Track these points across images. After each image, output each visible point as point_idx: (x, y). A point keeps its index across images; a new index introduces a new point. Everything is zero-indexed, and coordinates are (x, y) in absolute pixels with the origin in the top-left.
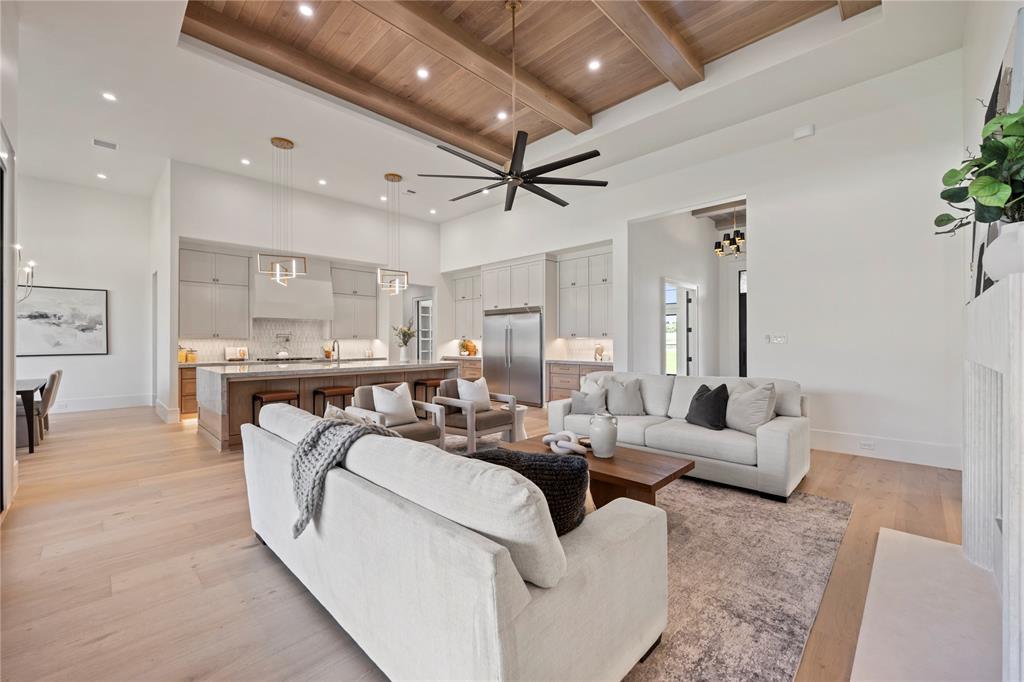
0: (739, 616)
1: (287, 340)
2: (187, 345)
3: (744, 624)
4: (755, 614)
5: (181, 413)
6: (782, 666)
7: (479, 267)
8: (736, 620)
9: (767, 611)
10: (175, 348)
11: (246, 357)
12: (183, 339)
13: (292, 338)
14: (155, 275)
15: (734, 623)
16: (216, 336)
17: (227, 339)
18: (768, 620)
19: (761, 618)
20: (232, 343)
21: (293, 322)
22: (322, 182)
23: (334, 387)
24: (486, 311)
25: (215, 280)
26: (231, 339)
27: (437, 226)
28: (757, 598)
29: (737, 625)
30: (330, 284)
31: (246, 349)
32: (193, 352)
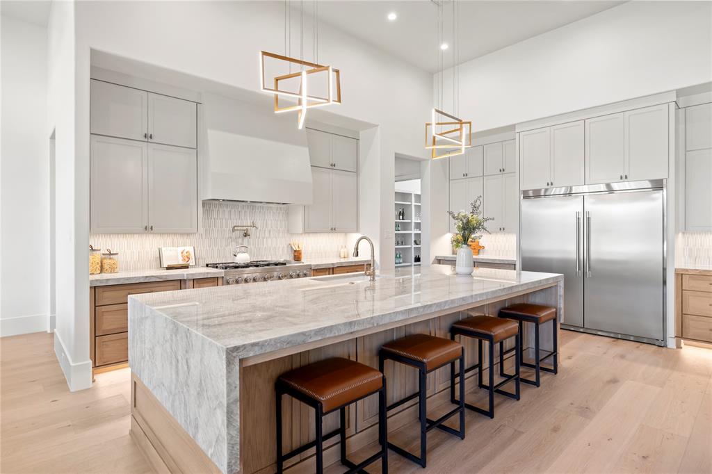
1: (246, 235)
2: (103, 244)
5: (95, 366)
7: (513, 127)
10: (84, 250)
11: (192, 262)
12: (98, 234)
13: (252, 231)
14: (53, 137)
16: (148, 229)
17: (162, 234)
20: (169, 240)
25: (148, 137)
26: (169, 234)
30: (307, 149)
31: (190, 249)
32: (112, 255)
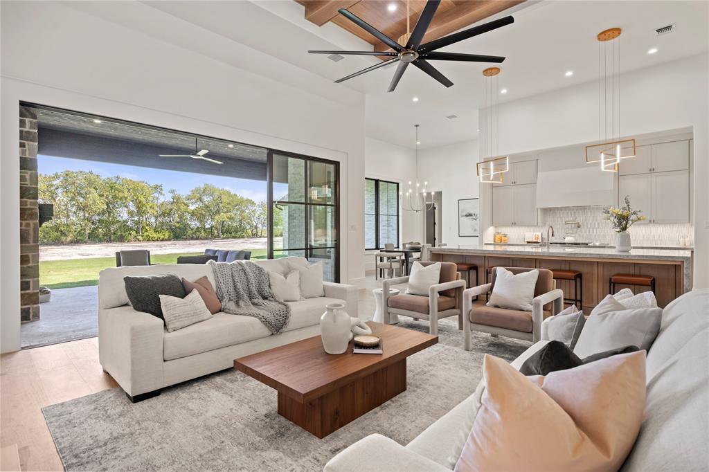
0: (116, 438)
1: (579, 226)
3: (109, 437)
4: (109, 446)
6: (65, 439)
8: (115, 434)
9: (105, 454)
11: (540, 240)
13: (582, 225)
15: (114, 433)
18: (99, 450)
19: (103, 448)
28: (123, 455)
29: (111, 433)
31: (540, 234)
32: (505, 235)
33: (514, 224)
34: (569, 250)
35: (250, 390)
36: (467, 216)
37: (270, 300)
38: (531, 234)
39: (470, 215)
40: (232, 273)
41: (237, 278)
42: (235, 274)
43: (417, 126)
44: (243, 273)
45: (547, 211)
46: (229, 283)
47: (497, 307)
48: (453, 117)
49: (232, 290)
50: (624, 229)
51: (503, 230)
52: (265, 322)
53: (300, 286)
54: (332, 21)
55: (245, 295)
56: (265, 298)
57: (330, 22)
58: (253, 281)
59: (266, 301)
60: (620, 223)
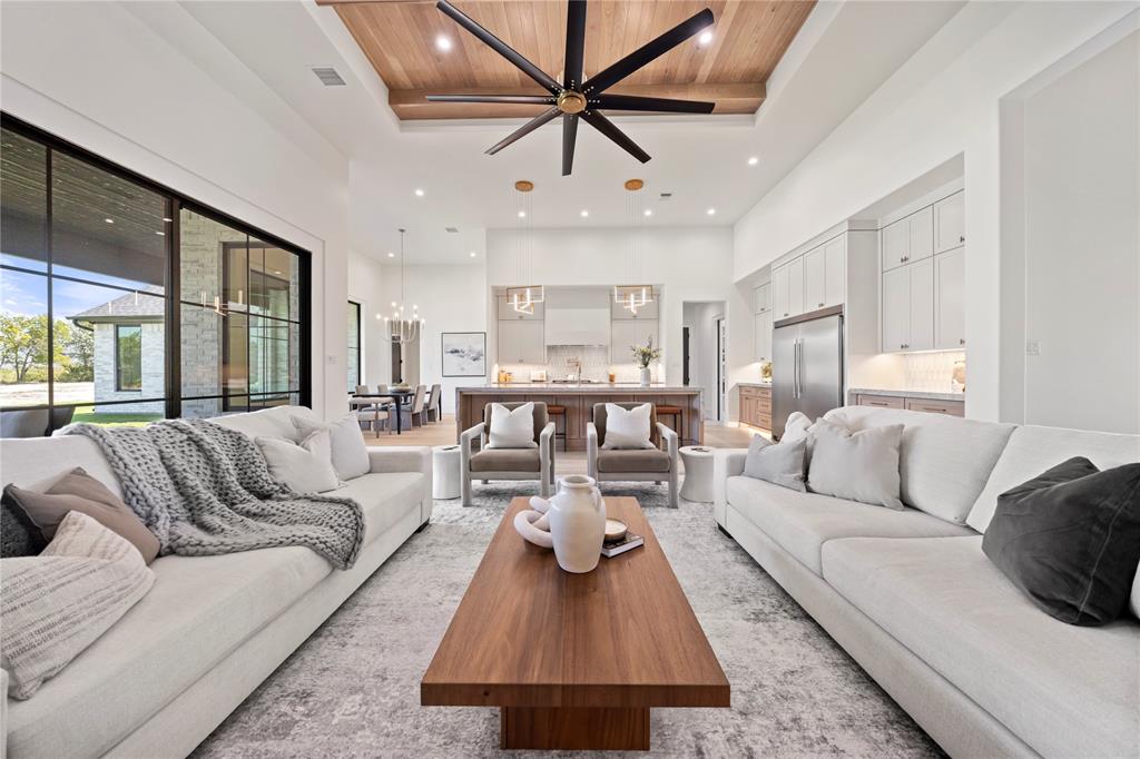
7: (769, 266)
21: (581, 347)
22: (585, 214)
23: (556, 406)
24: (776, 323)
27: (728, 229)
30: (608, 311)
31: (545, 372)
32: (510, 374)
33: (521, 361)
34: (570, 386)
35: (363, 727)
36: (452, 352)
37: (279, 499)
38: (536, 372)
39: (457, 351)
40: (161, 452)
41: (179, 463)
42: (168, 452)
43: (402, 231)
44: (194, 447)
45: (552, 348)
46: (161, 476)
47: (615, 449)
48: (454, 230)
49: (173, 493)
50: (646, 365)
51: (508, 368)
52: (319, 549)
53: (333, 461)
54: (335, 8)
55: (214, 499)
56: (264, 496)
57: (331, 7)
58: (227, 463)
59: (268, 502)
60: (644, 359)
